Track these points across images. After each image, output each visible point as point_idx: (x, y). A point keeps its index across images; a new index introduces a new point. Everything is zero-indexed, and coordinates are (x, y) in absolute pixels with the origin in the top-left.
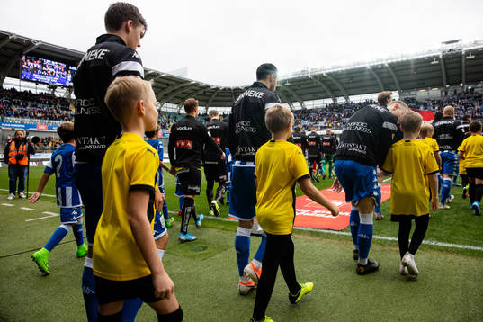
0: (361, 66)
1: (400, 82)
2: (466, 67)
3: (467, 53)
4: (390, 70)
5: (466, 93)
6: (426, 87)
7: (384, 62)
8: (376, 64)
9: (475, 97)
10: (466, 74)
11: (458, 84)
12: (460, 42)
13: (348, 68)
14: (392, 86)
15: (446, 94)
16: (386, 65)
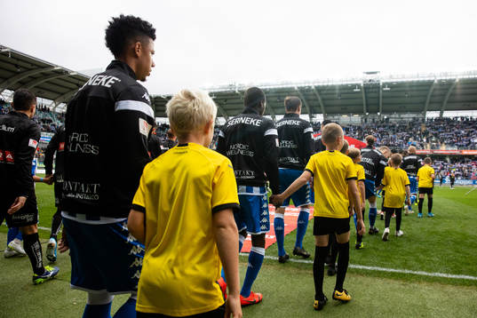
0: (289, 86)
1: (326, 106)
2: (383, 97)
3: (384, 85)
4: (317, 93)
5: (382, 122)
6: (349, 113)
7: (310, 85)
8: (303, 85)
9: (390, 127)
10: (383, 104)
11: (376, 113)
12: (378, 74)
13: (276, 87)
14: (318, 109)
15: (366, 121)
16: (313, 88)
